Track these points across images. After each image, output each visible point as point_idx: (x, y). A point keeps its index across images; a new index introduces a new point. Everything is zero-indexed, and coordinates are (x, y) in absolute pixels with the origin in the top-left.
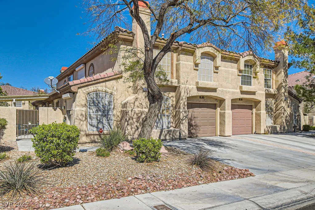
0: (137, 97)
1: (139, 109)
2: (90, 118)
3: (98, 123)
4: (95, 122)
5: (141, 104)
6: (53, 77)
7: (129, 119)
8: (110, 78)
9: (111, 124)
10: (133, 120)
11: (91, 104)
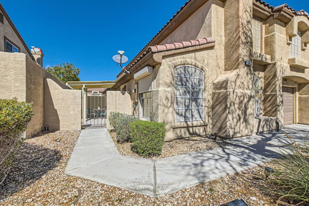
0: (238, 73)
1: (241, 91)
2: (177, 103)
3: (186, 111)
4: (182, 109)
5: (243, 83)
6: (123, 52)
7: (231, 105)
8: (202, 47)
9: (200, 112)
10: (234, 105)
11: (177, 82)
